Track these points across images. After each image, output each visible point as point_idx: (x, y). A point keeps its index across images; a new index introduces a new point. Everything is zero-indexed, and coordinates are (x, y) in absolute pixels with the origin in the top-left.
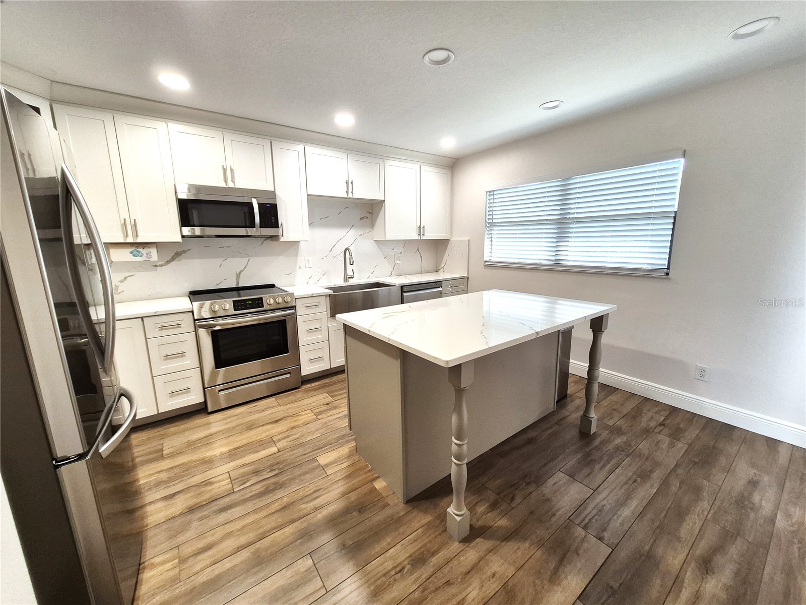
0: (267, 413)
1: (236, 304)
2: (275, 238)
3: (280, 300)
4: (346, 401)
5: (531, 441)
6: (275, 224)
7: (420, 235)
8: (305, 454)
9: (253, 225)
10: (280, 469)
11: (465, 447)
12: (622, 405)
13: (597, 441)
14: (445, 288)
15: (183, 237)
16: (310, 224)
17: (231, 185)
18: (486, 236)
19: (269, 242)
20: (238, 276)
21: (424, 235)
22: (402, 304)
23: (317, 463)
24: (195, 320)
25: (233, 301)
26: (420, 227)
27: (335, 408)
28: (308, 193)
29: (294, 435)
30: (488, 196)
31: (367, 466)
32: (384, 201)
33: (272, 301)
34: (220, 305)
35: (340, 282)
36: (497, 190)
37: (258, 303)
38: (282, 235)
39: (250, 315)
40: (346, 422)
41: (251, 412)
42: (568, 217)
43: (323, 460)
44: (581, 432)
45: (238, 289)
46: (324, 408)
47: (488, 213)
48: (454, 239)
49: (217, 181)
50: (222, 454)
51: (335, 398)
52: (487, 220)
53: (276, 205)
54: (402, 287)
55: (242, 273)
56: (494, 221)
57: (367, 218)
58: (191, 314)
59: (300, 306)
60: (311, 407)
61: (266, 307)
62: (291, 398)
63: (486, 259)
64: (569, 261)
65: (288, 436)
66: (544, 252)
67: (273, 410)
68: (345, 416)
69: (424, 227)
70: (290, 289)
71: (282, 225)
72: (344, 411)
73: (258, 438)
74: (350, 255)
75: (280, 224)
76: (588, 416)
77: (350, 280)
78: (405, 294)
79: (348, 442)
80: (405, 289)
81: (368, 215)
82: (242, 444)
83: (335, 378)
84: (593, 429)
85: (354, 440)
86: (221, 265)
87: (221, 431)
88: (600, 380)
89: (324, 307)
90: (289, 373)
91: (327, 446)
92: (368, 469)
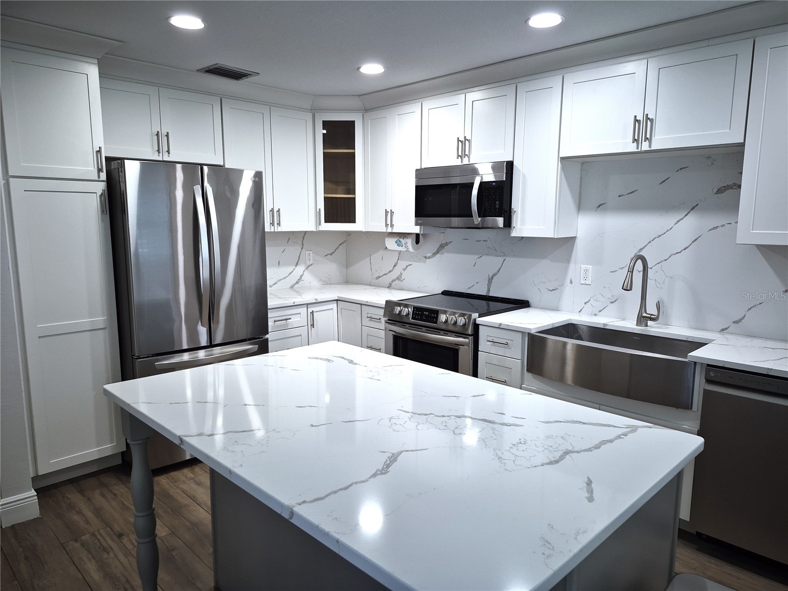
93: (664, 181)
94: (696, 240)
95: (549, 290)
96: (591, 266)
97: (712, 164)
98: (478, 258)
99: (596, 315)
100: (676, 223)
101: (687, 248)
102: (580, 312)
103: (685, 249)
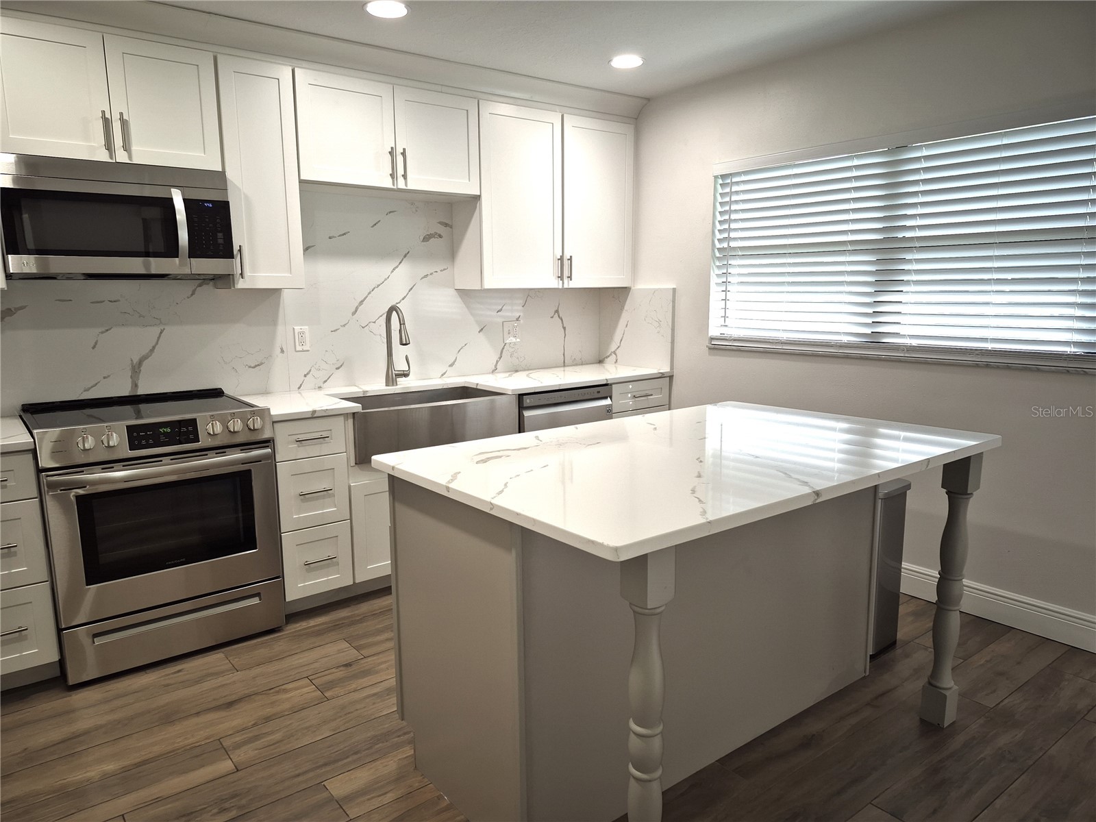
0: (206, 685)
1: (135, 434)
2: (224, 280)
3: (237, 425)
4: (393, 657)
5: (808, 743)
6: (225, 249)
7: (561, 277)
8: (298, 775)
9: (172, 250)
10: (240, 808)
11: (657, 743)
12: (1019, 663)
13: (959, 740)
14: (620, 399)
15: (9, 276)
16: (306, 249)
17: (122, 157)
18: (714, 280)
19: (208, 289)
20: (136, 369)
21: (570, 277)
22: (520, 432)
23: (325, 795)
24: (39, 471)
25: (128, 427)
26: (561, 259)
27: (366, 673)
28: (302, 178)
29: (272, 733)
30: (719, 187)
31: (440, 798)
32: (477, 198)
33: (218, 428)
34: (97, 436)
35: (377, 386)
36: (738, 174)
37: (186, 431)
38: (241, 274)
39: (166, 460)
40: (390, 704)
41: (167, 685)
42: (900, 235)
43: (339, 786)
44: (922, 721)
45: (134, 400)
46: (340, 674)
47: (718, 227)
48: (642, 285)
49: (89, 148)
50: (106, 776)
51: (365, 652)
52: (716, 242)
53: (226, 205)
54: (521, 397)
55: (145, 363)
56: (733, 244)
57: (440, 236)
58: (30, 456)
59: (283, 438)
60: (310, 673)
61: (204, 441)
62: (262, 652)
63: (714, 331)
64: (904, 336)
65: (256, 738)
66: (845, 315)
67: (220, 680)
68: (388, 691)
69: (570, 259)
70: (259, 402)
71: (240, 250)
72: (389, 678)
73: (186, 742)
74: (402, 323)
75: (236, 248)
76: (938, 685)
77: (401, 380)
78: (527, 414)
79: (397, 747)
80: (528, 401)
81: (441, 230)
82: (151, 756)
83: (365, 608)
84: (950, 715)
85: (410, 743)
86: (96, 343)
87: (101, 727)
88: (966, 605)
89: (342, 441)
90: (258, 595)
91: (347, 757)
92: (443, 804)
93: (375, 224)
94: (411, 289)
95: (250, 367)
96: (307, 327)
97: (416, 211)
98: (102, 333)
99: (320, 387)
100: (392, 272)
101: (405, 297)
102: (299, 388)
103: (403, 299)
